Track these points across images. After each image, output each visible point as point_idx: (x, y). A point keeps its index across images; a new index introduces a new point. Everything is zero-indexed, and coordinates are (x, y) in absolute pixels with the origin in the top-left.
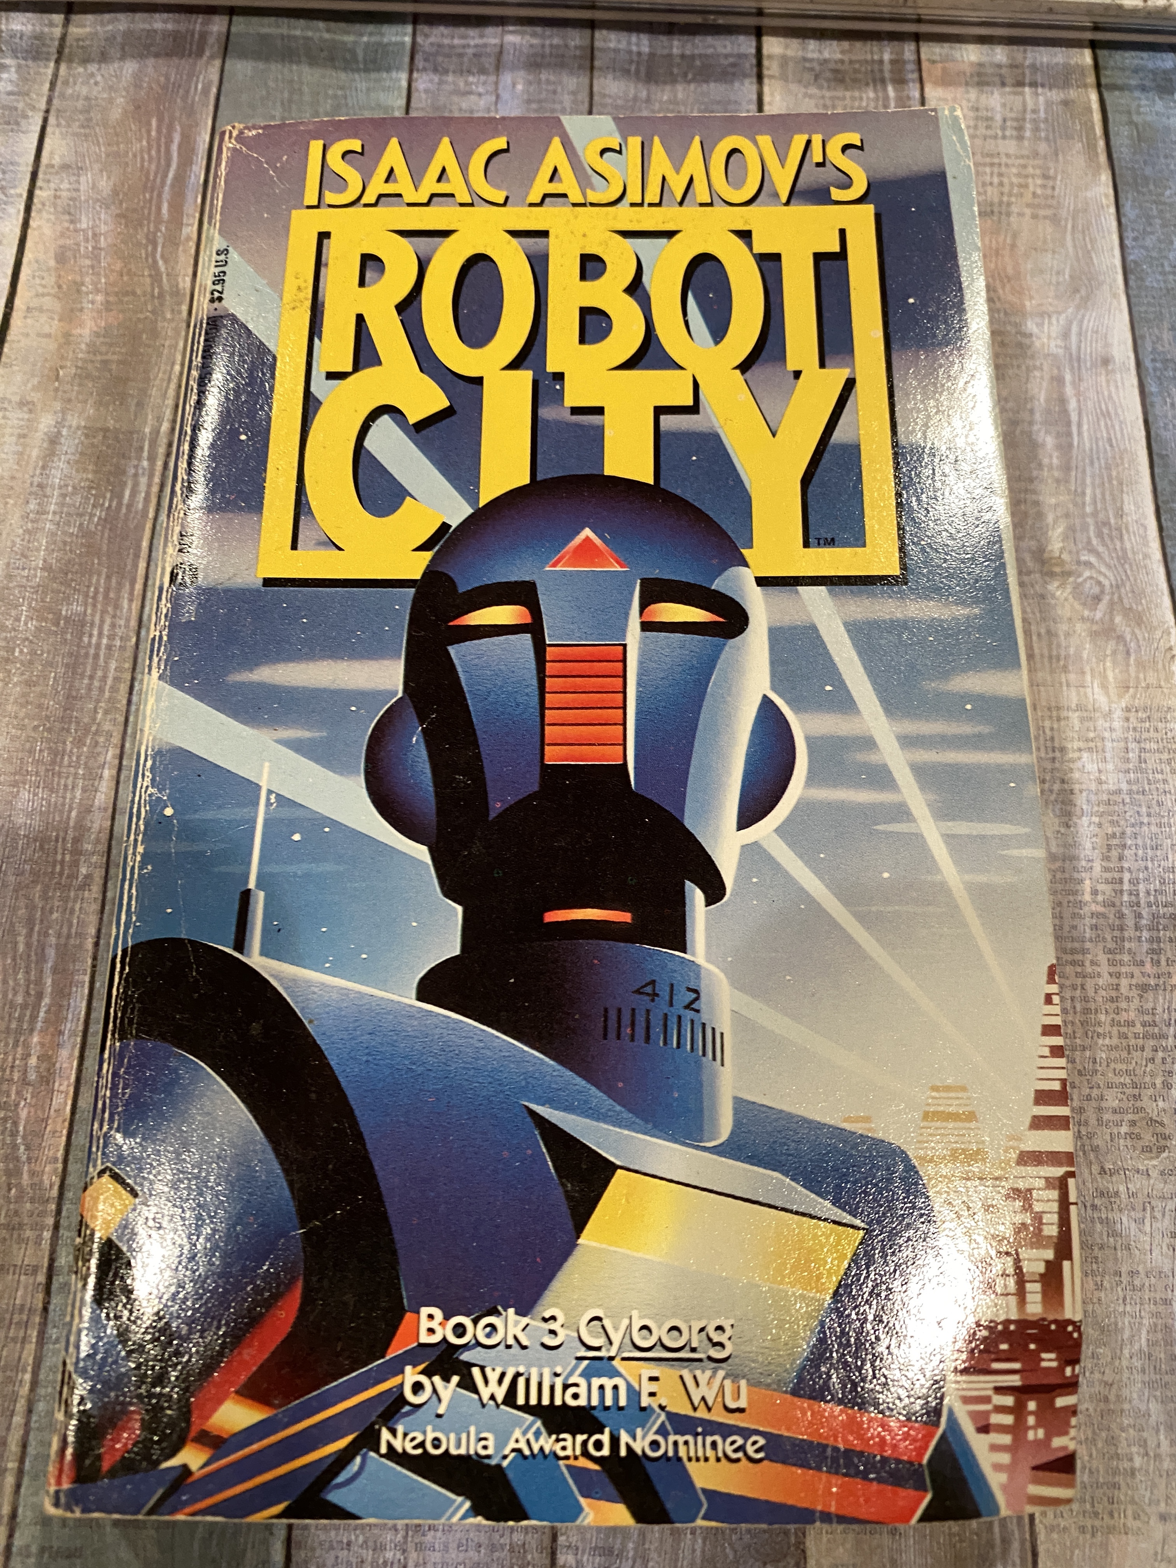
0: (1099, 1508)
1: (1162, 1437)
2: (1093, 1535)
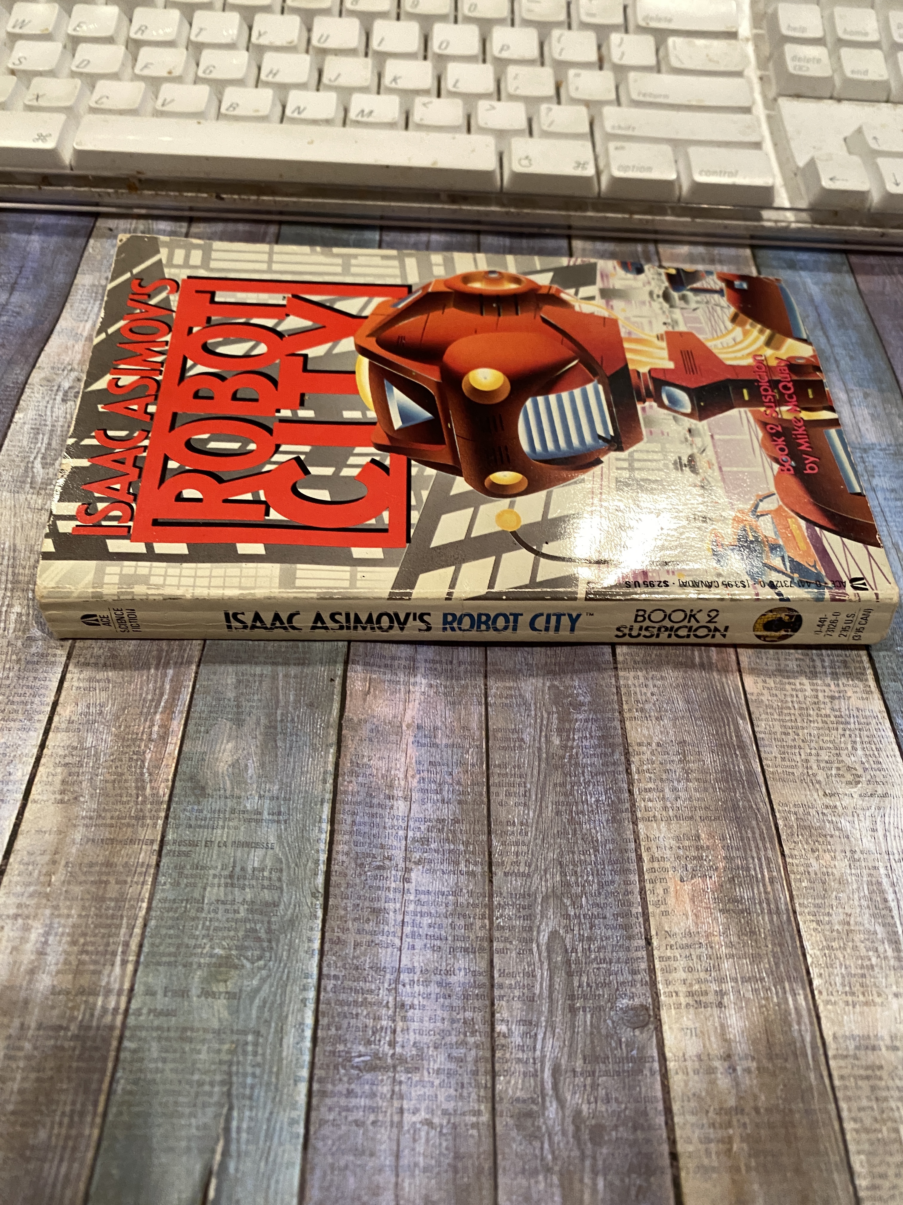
0: (855, 989)
1: (887, 946)
2: (854, 1007)
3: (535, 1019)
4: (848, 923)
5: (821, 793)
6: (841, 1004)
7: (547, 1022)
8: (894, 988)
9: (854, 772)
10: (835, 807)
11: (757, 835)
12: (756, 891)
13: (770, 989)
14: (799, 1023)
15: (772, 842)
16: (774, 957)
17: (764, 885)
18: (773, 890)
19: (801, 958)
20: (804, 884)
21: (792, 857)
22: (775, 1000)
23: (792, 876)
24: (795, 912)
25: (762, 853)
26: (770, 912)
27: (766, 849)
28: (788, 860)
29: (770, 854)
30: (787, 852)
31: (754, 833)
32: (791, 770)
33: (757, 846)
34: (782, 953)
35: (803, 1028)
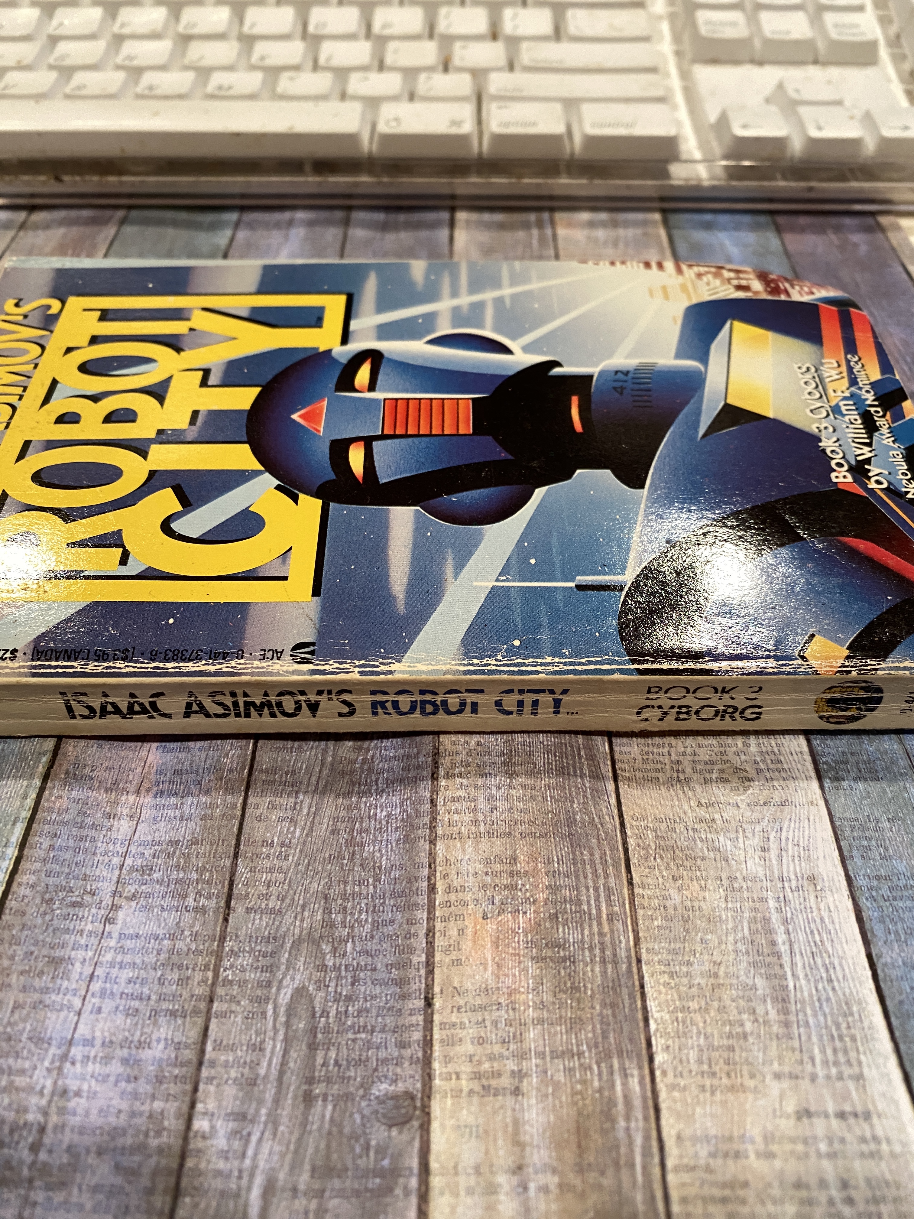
0: (717, 1069)
1: (769, 1007)
2: (713, 1093)
3: (252, 1111)
4: (716, 975)
5: (693, 803)
6: (694, 1090)
7: (269, 1115)
8: (776, 1065)
9: (744, 774)
10: (713, 820)
11: (597, 857)
12: (586, 932)
13: (590, 1068)
14: (628, 1118)
15: (616, 865)
16: (602, 1023)
17: (600, 924)
18: (612, 931)
19: (641, 1024)
20: (656, 923)
21: (643, 886)
22: (596, 1084)
23: (640, 912)
24: (639, 961)
25: (601, 881)
26: (603, 961)
27: (606, 876)
28: (636, 890)
29: (612, 882)
30: (636, 879)
31: (592, 854)
32: (654, 775)
33: (595, 872)
34: (614, 1016)
35: (633, 1125)
